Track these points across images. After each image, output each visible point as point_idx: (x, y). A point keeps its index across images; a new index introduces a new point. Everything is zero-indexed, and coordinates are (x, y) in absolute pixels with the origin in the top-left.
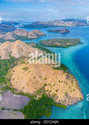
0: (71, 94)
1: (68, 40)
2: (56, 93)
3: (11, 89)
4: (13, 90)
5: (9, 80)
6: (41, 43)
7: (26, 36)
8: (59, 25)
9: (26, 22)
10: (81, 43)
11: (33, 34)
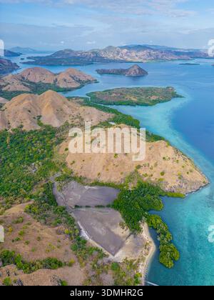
1: (151, 91)
2: (162, 177)
3: (75, 178)
4: (81, 180)
5: (64, 165)
6: (95, 97)
10: (178, 96)
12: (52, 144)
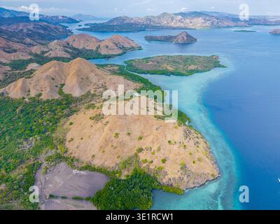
0: (193, 168)
1: (192, 60)
2: (162, 165)
3: (66, 159)
4: (72, 162)
5: (62, 142)
6: (131, 65)
7: (94, 49)
8: (172, 24)
9: (95, 18)
10: (220, 66)
11: (111, 45)
12: (61, 117)
